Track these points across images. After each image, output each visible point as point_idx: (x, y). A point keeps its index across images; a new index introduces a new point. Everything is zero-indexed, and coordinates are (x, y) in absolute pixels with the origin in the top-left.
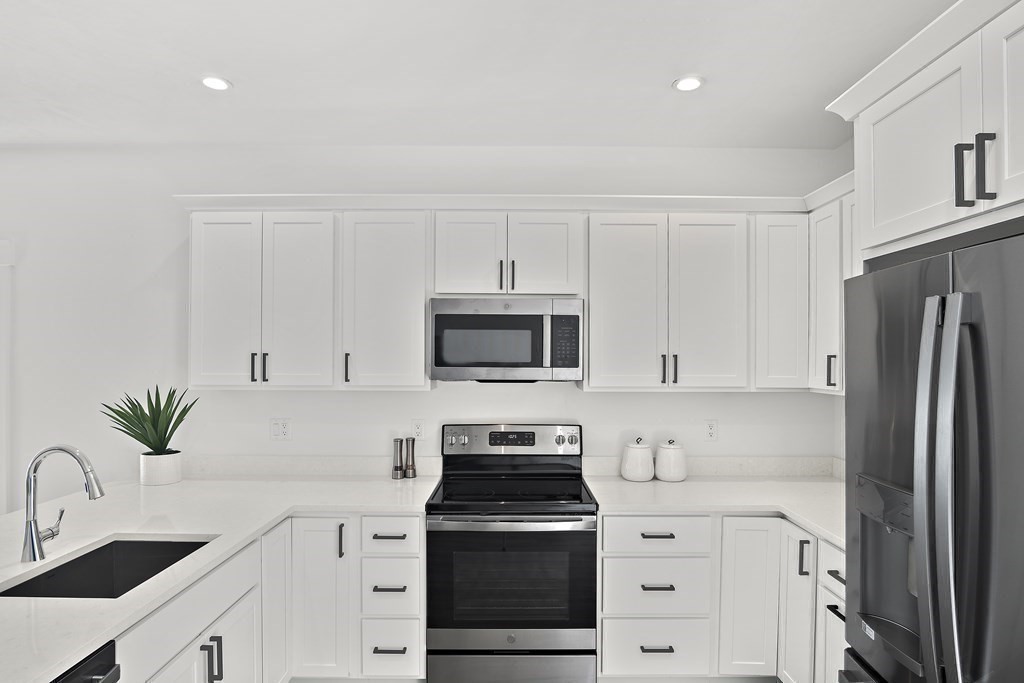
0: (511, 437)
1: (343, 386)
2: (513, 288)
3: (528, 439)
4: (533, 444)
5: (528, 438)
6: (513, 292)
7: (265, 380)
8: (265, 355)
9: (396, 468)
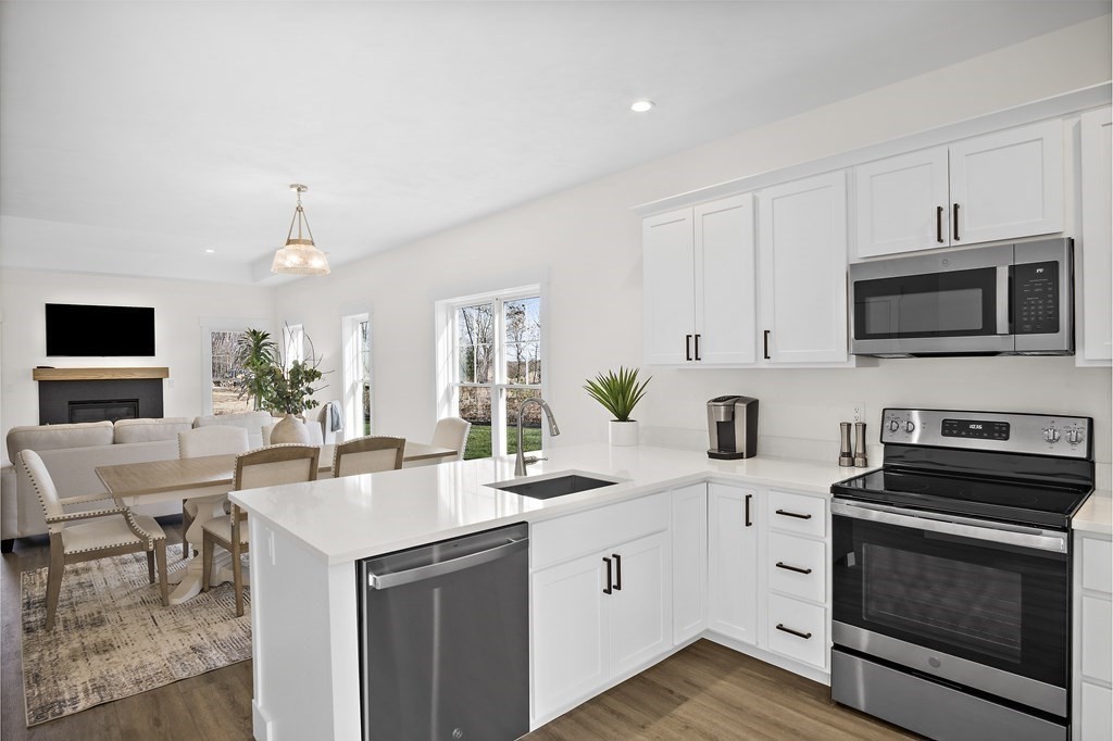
0: (972, 427)
1: (764, 363)
2: (956, 238)
3: (1000, 432)
4: (1007, 438)
5: (999, 430)
6: (959, 243)
7: (697, 359)
8: (697, 336)
9: (843, 455)
